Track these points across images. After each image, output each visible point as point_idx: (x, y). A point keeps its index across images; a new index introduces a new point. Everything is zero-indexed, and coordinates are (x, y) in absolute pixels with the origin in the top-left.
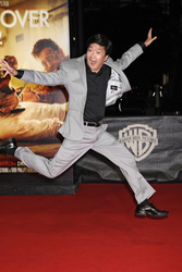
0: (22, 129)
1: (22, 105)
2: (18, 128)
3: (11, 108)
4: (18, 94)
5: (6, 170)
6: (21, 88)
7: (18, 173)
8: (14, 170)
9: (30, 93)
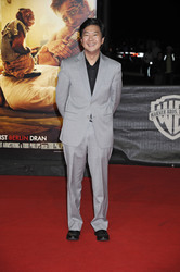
0: (36, 98)
1: (38, 68)
2: (32, 96)
3: (25, 71)
4: (34, 55)
5: (16, 145)
6: (37, 48)
7: (30, 149)
8: (26, 146)
9: (47, 55)
